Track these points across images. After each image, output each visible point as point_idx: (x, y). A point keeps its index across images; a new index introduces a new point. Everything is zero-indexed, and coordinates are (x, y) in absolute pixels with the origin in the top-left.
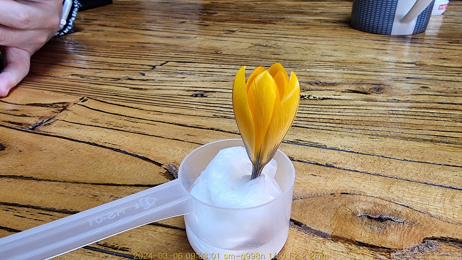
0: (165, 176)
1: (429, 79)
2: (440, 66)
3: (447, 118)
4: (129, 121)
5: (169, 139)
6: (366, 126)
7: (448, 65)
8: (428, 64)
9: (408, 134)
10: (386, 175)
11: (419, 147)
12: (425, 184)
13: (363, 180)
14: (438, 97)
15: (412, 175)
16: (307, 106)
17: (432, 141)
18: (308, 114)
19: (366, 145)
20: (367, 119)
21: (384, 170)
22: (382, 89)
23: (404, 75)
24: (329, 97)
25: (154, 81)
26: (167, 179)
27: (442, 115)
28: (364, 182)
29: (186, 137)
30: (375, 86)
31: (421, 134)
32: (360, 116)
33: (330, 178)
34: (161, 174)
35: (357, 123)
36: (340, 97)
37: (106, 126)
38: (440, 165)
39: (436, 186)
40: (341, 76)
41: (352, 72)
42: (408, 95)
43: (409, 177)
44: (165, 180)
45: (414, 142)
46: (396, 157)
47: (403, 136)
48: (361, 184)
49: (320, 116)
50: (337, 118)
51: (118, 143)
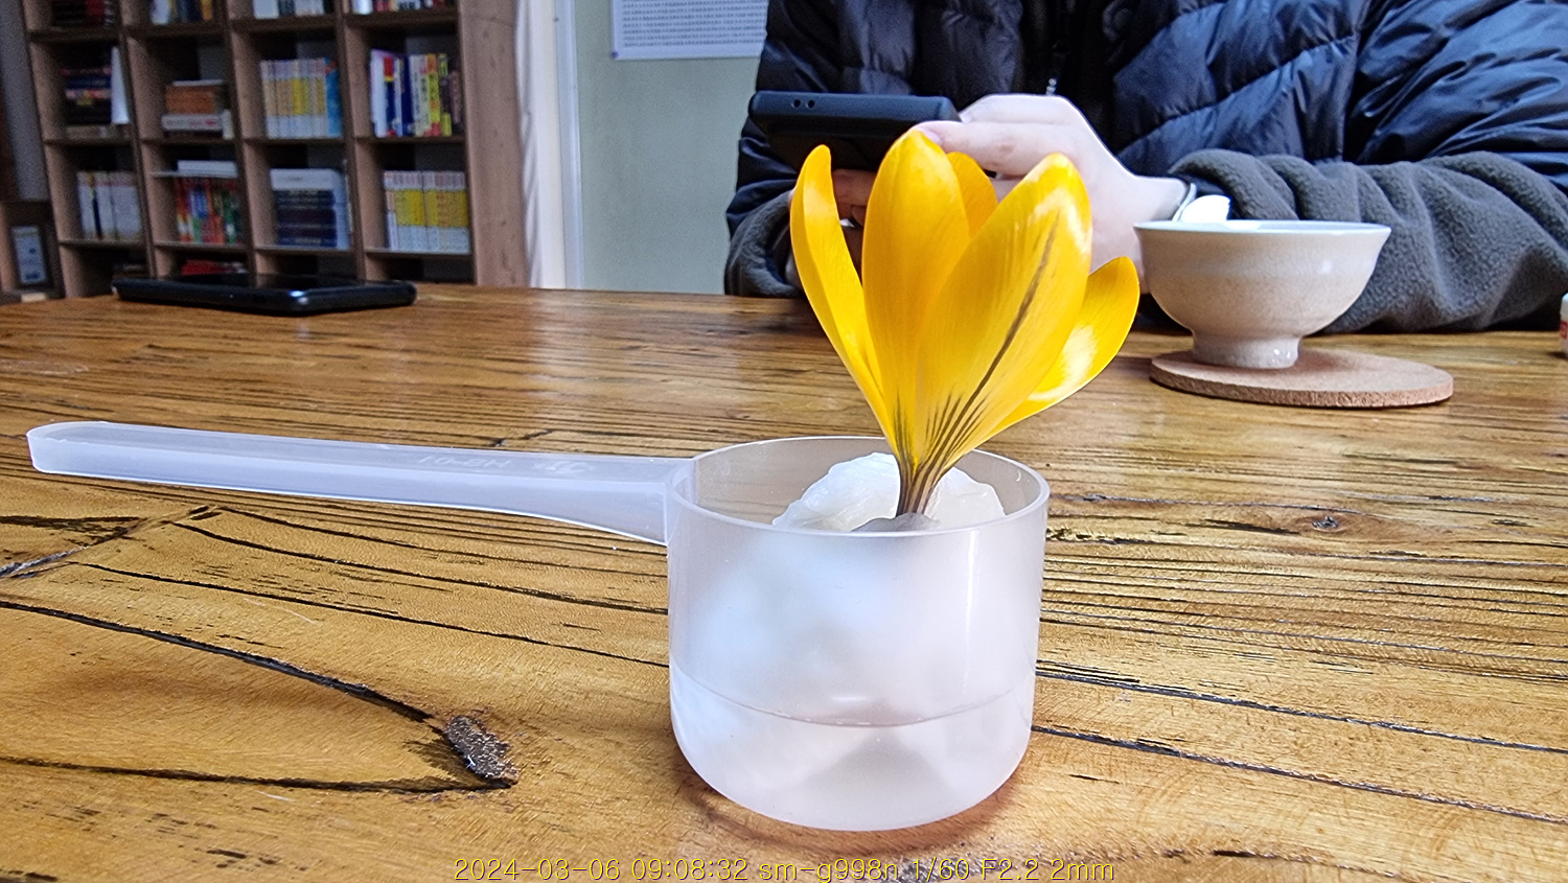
1: (1519, 504)
4: (348, 576)
5: (487, 633)
6: (1299, 623)
8: (1504, 467)
9: (1481, 659)
10: (1412, 791)
11: (1538, 698)
13: (1312, 806)
15: (1532, 796)
16: (1053, 559)
18: (1060, 582)
19: (1306, 683)
20: (1296, 603)
21: (1399, 774)
22: (1341, 521)
23: (1421, 490)
24: (1138, 537)
26: (432, 765)
28: (1317, 815)
29: (554, 632)
30: (1315, 513)
31: (1535, 657)
32: (1269, 595)
33: (1159, 793)
34: (414, 746)
35: (1253, 615)
36: (1181, 539)
37: (250, 587)
40: (1184, 484)
41: (1223, 476)
42: (1452, 543)
43: (1521, 802)
44: (421, 769)
45: (1515, 683)
46: (1443, 730)
47: (1457, 662)
48: (1307, 821)
49: (1107, 590)
50: (1175, 598)
51: (273, 638)
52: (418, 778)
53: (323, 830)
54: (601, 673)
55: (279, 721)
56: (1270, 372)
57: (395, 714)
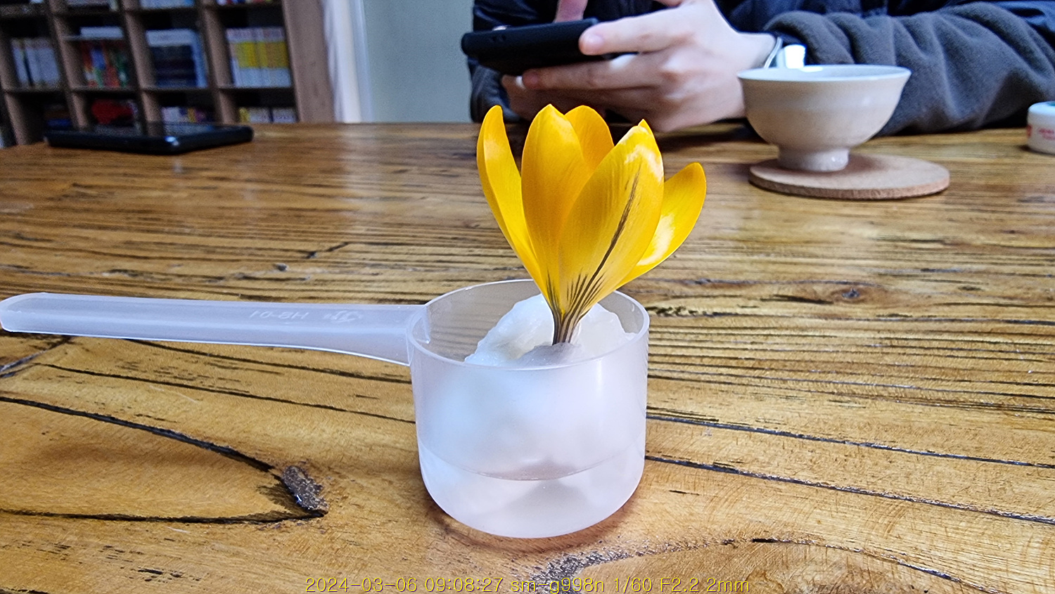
0: (272, 494)
1: (978, 273)
2: (1004, 246)
3: (1034, 354)
4: (216, 365)
5: (307, 405)
6: (824, 372)
7: (1022, 244)
8: (974, 243)
9: (935, 393)
10: (879, 492)
11: (967, 421)
12: (991, 516)
13: (816, 505)
14: (1005, 309)
15: (952, 491)
16: (671, 330)
17: (999, 407)
18: (674, 349)
19: (822, 417)
20: (824, 357)
21: (873, 480)
22: (861, 292)
23: (917, 264)
24: (728, 311)
25: (304, 282)
26: (275, 503)
27: (1021, 347)
28: (818, 511)
29: (350, 401)
30: (844, 287)
31: (970, 390)
32: (808, 351)
33: (723, 500)
34: (263, 490)
35: (796, 367)
36: (756, 311)
37: (152, 377)
38: (1030, 465)
39: (1024, 521)
40: (762, 267)
41: (789, 259)
42: (930, 305)
43: (944, 496)
44: (268, 506)
45: (953, 410)
46: (905, 447)
47: (920, 396)
48: (811, 516)
49: (704, 353)
50: (747, 357)
51: (170, 415)
52: (266, 512)
53: (209, 552)
54: (380, 431)
55: (178, 476)
56: (829, 174)
57: (251, 467)
